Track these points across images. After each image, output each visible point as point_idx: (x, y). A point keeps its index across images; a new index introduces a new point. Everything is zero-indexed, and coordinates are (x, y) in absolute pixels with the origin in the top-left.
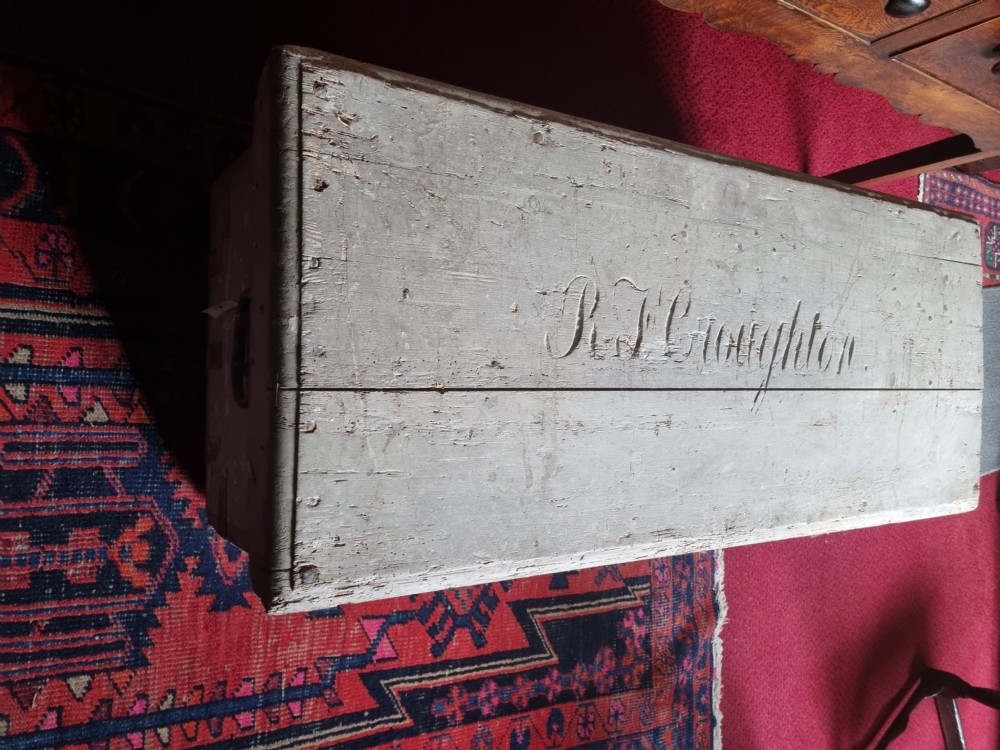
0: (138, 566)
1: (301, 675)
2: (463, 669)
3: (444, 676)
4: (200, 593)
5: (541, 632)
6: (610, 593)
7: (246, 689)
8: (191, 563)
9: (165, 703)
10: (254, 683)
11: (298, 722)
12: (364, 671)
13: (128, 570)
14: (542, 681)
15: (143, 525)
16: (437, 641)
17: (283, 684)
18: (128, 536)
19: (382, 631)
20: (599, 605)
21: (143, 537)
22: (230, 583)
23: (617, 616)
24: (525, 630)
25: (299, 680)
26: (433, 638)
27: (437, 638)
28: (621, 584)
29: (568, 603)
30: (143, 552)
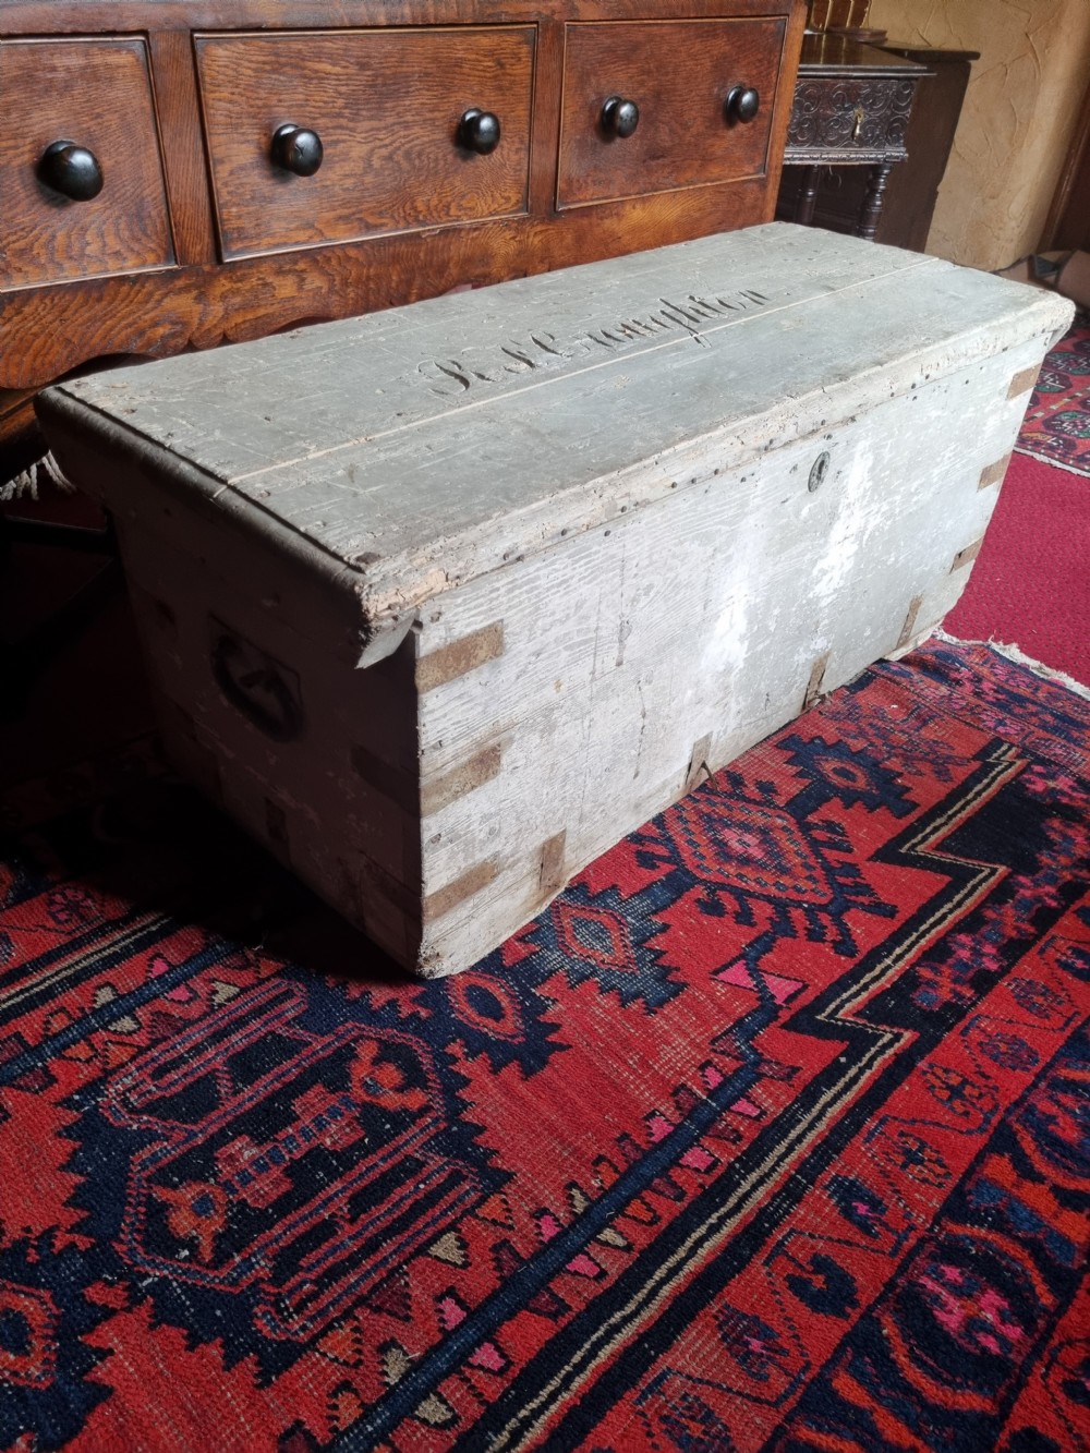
0: (399, 1090)
1: (710, 1071)
2: (904, 946)
3: (889, 967)
4: (495, 1069)
5: (949, 858)
6: (976, 778)
7: (659, 1129)
8: (455, 1048)
9: (576, 1203)
10: (662, 1114)
11: (766, 1121)
12: (781, 1021)
13: (391, 1100)
14: (1018, 897)
15: (367, 1051)
16: (833, 941)
17: (699, 1092)
18: (360, 1071)
19: (754, 972)
20: (979, 794)
21: (376, 1061)
22: (521, 1039)
23: (1015, 788)
24: (923, 868)
25: (714, 1078)
26: (824, 941)
27: (829, 937)
28: (976, 765)
29: (940, 816)
30: (391, 1073)
